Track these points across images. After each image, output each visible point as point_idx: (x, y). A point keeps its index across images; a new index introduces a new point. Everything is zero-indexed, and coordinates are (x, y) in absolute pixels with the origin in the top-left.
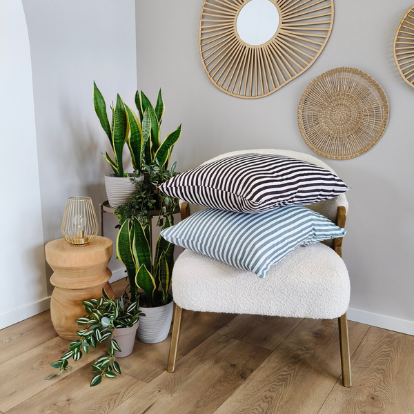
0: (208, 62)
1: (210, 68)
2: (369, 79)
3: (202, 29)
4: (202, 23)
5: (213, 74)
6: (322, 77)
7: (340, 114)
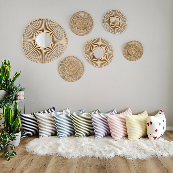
0: (26, 51)
1: (27, 53)
2: (79, 59)
3: (23, 40)
4: (23, 38)
5: (28, 55)
6: (65, 58)
7: (71, 69)
